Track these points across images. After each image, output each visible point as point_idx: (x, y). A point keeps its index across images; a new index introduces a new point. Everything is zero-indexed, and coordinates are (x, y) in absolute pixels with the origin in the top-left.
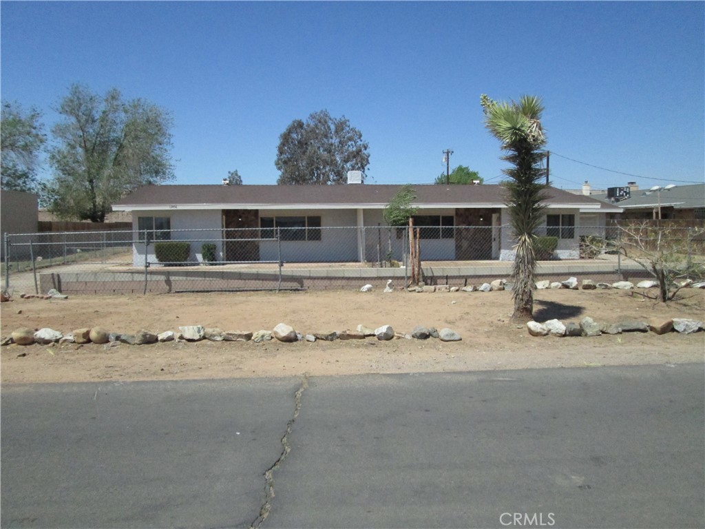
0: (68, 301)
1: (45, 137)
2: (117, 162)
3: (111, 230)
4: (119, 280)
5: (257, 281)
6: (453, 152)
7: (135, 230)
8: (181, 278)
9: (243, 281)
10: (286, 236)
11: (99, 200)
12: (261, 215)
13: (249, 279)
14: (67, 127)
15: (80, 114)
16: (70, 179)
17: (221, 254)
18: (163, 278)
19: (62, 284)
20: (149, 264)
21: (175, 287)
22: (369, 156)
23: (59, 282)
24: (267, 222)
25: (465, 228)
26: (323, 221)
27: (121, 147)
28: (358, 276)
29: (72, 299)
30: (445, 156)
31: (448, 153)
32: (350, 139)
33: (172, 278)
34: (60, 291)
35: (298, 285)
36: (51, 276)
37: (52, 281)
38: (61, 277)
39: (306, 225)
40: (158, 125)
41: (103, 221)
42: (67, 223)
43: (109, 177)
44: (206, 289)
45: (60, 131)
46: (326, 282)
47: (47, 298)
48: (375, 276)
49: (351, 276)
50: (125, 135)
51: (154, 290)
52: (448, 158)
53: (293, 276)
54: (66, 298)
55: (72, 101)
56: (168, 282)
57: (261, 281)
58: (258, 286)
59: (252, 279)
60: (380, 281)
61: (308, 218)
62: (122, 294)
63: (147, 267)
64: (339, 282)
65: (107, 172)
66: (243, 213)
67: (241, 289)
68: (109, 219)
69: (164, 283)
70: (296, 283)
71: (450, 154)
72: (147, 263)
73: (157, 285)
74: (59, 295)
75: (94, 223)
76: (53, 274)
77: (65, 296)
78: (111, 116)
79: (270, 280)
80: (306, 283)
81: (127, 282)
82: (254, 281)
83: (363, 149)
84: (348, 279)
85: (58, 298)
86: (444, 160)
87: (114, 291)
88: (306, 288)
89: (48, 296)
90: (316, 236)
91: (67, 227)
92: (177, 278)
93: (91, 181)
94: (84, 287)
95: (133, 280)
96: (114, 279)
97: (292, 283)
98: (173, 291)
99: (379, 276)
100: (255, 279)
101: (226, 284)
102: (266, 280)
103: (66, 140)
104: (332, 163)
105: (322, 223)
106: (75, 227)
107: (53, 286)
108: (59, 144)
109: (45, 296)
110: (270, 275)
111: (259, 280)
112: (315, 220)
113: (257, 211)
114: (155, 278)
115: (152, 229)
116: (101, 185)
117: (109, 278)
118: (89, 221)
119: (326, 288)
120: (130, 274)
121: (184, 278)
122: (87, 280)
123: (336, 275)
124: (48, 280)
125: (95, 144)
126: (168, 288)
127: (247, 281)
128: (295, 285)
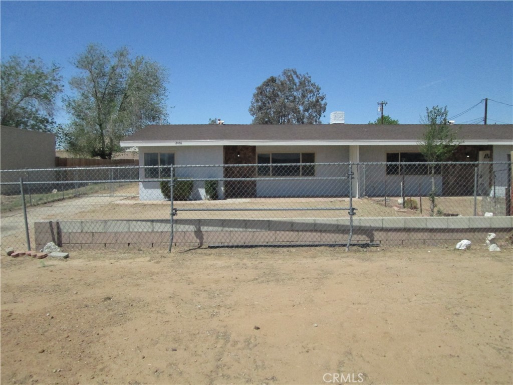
0: (70, 262)
1: (63, 88)
2: (122, 109)
3: (117, 166)
4: (136, 230)
5: (314, 234)
6: (387, 103)
7: (142, 166)
8: (215, 229)
9: (296, 233)
10: (278, 172)
11: (107, 141)
12: (258, 151)
13: (302, 231)
14: (82, 79)
15: (93, 68)
16: (84, 123)
17: (223, 188)
18: (192, 228)
19: (63, 234)
20: (176, 210)
21: (208, 241)
22: (325, 105)
23: (59, 233)
24: (264, 159)
25: (451, 165)
26: (317, 158)
27: (126, 97)
28: (444, 227)
29: (73, 258)
30: (380, 107)
31: (382, 104)
32: (311, 92)
33: (204, 229)
34: (60, 245)
35: (367, 239)
36: (48, 225)
37: (49, 231)
38: (62, 227)
39: (301, 161)
40: (156, 78)
41: (110, 159)
42: (80, 159)
43: (115, 122)
44: (247, 244)
45: (76, 83)
46: (404, 235)
47: (42, 257)
48: (466, 227)
49: (435, 227)
50: (129, 85)
51: (180, 243)
52: (382, 108)
53: (360, 227)
54: (67, 257)
55: (86, 58)
56: (199, 234)
57: (319, 234)
58: (315, 239)
59: (306, 231)
60: (472, 234)
61: (303, 154)
62: (140, 250)
63: (173, 215)
64: (420, 235)
65: (114, 116)
66: (242, 150)
67: (293, 244)
68: (117, 156)
69: (193, 234)
70: (364, 236)
71: (384, 105)
72: (173, 209)
73: (184, 237)
74: (58, 253)
75: (103, 160)
76: (51, 223)
77: (65, 254)
78: (118, 71)
79: (330, 231)
80: (378, 236)
81: (146, 233)
82: (310, 233)
83: (320, 100)
84: (432, 230)
85: (55, 258)
86: (379, 110)
87: (129, 244)
88: (378, 242)
89: (43, 254)
90: (310, 172)
91: (80, 163)
92: (211, 228)
93: (100, 125)
94: (90, 239)
95: (153, 231)
96: (129, 229)
97: (360, 236)
98: (205, 245)
99: (471, 227)
100: (311, 231)
101: (274, 237)
102: (325, 231)
103: (81, 91)
104: (295, 111)
105: (315, 160)
106: (88, 163)
107: (51, 238)
108: (75, 95)
109: (39, 254)
110: (330, 225)
111: (316, 231)
112: (309, 156)
113: (255, 147)
114: (181, 228)
115: (156, 164)
116: (109, 127)
117: (122, 228)
118: (99, 158)
119: (402, 244)
120: (149, 223)
121: (220, 229)
122: (95, 230)
123: (417, 227)
124: (44, 230)
125: (105, 93)
126: (198, 241)
127: (301, 233)
128: (363, 239)
